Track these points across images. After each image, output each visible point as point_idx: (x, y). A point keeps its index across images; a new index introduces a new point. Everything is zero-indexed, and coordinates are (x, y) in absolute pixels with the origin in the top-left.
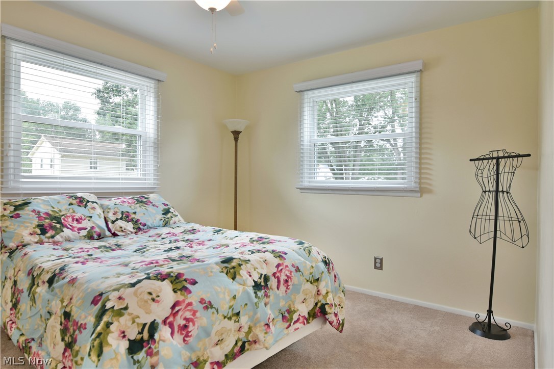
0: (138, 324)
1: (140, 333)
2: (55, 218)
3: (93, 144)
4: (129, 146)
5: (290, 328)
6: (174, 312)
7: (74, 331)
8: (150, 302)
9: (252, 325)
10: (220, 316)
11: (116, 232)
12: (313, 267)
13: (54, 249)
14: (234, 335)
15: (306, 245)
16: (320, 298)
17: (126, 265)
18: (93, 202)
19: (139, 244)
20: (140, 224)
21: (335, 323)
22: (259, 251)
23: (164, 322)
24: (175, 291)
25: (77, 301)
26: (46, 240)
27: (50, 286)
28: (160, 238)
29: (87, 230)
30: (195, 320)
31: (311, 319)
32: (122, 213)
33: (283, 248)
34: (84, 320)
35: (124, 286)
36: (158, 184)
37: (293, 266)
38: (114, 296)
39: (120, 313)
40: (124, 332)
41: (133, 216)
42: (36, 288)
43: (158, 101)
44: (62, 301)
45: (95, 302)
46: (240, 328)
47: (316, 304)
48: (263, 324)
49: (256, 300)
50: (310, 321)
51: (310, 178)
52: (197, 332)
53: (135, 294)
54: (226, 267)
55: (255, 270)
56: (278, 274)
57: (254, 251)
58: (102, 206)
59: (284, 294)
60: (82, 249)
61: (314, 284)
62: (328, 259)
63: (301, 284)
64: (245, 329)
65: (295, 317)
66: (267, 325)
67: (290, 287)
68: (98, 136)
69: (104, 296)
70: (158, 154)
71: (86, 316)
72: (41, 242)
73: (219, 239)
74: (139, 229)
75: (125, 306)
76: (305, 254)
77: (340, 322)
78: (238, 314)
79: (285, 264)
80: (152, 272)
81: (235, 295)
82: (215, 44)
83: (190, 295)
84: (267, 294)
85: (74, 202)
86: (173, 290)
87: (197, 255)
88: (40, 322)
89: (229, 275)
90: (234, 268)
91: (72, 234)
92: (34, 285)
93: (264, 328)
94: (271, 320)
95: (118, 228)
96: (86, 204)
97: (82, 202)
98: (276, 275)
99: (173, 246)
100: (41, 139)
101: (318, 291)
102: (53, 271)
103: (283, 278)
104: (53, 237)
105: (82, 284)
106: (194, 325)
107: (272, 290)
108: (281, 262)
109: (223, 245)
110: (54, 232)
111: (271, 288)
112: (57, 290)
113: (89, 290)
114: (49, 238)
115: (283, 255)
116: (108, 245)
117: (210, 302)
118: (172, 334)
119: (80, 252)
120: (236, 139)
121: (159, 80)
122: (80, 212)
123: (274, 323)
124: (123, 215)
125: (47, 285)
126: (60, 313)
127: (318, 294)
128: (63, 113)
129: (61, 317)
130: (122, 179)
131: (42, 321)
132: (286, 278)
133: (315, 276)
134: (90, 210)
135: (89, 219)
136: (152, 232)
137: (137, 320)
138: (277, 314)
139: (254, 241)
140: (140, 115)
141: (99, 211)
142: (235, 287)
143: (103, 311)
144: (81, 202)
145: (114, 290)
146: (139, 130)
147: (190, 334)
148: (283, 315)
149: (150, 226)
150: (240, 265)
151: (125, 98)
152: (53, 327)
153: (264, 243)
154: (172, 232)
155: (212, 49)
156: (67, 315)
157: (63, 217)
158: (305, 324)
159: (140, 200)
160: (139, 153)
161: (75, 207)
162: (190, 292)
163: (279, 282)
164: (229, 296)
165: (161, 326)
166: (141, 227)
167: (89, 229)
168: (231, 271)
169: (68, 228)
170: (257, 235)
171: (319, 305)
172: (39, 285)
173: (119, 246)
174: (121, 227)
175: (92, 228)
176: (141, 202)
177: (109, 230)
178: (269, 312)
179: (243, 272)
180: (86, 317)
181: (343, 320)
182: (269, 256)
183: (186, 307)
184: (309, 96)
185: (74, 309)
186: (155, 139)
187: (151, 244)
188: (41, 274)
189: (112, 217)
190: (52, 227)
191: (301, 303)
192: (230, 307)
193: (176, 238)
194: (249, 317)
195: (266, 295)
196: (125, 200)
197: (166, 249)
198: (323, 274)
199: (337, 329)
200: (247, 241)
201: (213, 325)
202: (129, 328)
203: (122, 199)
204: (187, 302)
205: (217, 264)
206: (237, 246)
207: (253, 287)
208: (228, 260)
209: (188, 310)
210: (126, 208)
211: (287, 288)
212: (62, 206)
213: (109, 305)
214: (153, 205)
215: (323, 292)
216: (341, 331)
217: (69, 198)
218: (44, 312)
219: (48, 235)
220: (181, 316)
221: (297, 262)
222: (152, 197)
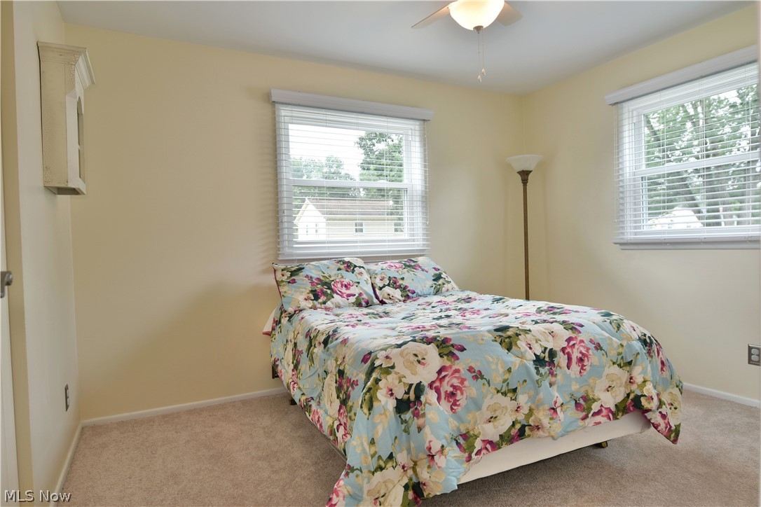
0: (404, 383)
1: (406, 393)
2: (326, 284)
3: (358, 203)
4: (397, 202)
5: (587, 421)
6: (441, 377)
7: (348, 388)
8: (416, 363)
9: (533, 407)
10: (492, 389)
11: (384, 300)
12: (622, 346)
13: (326, 314)
14: (511, 416)
15: (614, 317)
16: (634, 387)
17: (393, 329)
18: (360, 267)
19: (407, 312)
20: (409, 291)
21: (662, 427)
22: (545, 321)
23: (431, 386)
24: (441, 356)
25: (349, 359)
26: (319, 306)
27: (325, 347)
28: (430, 307)
29: (355, 297)
30: (463, 389)
31: (620, 414)
32: (390, 279)
33: (581, 320)
34: (355, 377)
35: (390, 346)
36: (428, 246)
37: (591, 341)
38: (381, 354)
39: (388, 370)
40: (391, 390)
41: (401, 282)
42: (313, 349)
43: (424, 145)
44: (337, 361)
45: (365, 360)
46: (519, 407)
47: (628, 395)
48: (547, 407)
49: (537, 377)
50: (618, 417)
51: (636, 228)
52: (466, 402)
53: (401, 354)
54: (500, 336)
55: (537, 342)
56: (569, 350)
57: (539, 321)
58: (368, 271)
59: (578, 376)
60: (351, 315)
61: (624, 368)
62: (649, 337)
63: (604, 367)
64: (525, 410)
65: (595, 407)
66: (554, 409)
67: (587, 368)
68: (362, 193)
69: (373, 355)
70: (426, 210)
71: (357, 373)
72: (314, 308)
73: (499, 308)
74: (408, 297)
75: (392, 364)
76: (613, 329)
77: (671, 427)
78: (515, 390)
79: (579, 339)
80: (418, 336)
81: (510, 368)
82: (483, 70)
83: (457, 362)
84: (553, 372)
85: (342, 267)
86: (439, 354)
87: (468, 323)
88: (318, 381)
89: (503, 344)
90: (509, 337)
91: (342, 301)
92: (312, 346)
93: (548, 412)
94: (558, 404)
95: (386, 295)
96: (353, 269)
97: (350, 267)
98: (566, 351)
99: (443, 314)
100: (306, 203)
101: (631, 378)
102: (327, 332)
103: (575, 355)
104: (324, 303)
105: (353, 344)
106: (462, 394)
107: (560, 368)
108: (573, 335)
109: (501, 315)
110: (325, 298)
111: (558, 366)
112: (331, 350)
113: (360, 349)
114: (321, 304)
115: (577, 327)
116: (376, 312)
117: (480, 372)
118: (439, 399)
119: (350, 318)
120: (525, 182)
121: (424, 120)
122: (348, 277)
123: (563, 410)
124: (390, 281)
125: (322, 345)
126: (335, 371)
127: (630, 382)
128: (325, 170)
129: (336, 375)
130: (389, 241)
131: (320, 380)
132: (580, 355)
133: (626, 358)
134: (358, 275)
135: (357, 284)
136: (421, 300)
137: (403, 380)
138: (568, 399)
139: (542, 311)
140: (404, 164)
141: (366, 276)
142: (511, 359)
143: (372, 369)
144: (348, 267)
145: (382, 350)
146: (406, 182)
147: (458, 403)
148: (576, 401)
149: (420, 293)
150: (517, 335)
151: (391, 143)
152: (329, 385)
153: (554, 314)
154: (443, 300)
155: (479, 77)
156: (341, 373)
157: (333, 283)
158: (610, 419)
159: (408, 264)
160: (405, 210)
161: (343, 272)
162: (457, 358)
163: (570, 359)
164: (502, 367)
165: (427, 389)
166: (410, 294)
167: (357, 295)
168: (506, 340)
169: (338, 294)
170: (546, 304)
171: (632, 396)
172: (316, 345)
173: (387, 314)
174: (389, 295)
175: (360, 294)
176: (409, 266)
177: (377, 297)
178: (556, 395)
179: (521, 343)
180: (357, 375)
181: (678, 426)
182: (558, 328)
183: (453, 374)
184: (631, 108)
185: (347, 367)
186: (422, 191)
187: (420, 313)
188: (317, 335)
189: (379, 283)
190: (324, 294)
191: (604, 391)
192: (504, 381)
193: (448, 306)
194: (529, 397)
195: (551, 373)
196: (392, 264)
197: (436, 317)
198: (639, 357)
199: (668, 437)
200: (534, 310)
201: (484, 397)
202: (396, 386)
203: (389, 263)
204: (454, 368)
205: (489, 331)
206: (519, 316)
207: (534, 361)
208: (503, 329)
209: (455, 377)
210: (393, 273)
211: (582, 369)
212: (332, 272)
213: (377, 363)
214: (423, 270)
215: (639, 380)
216: (675, 441)
217: (338, 263)
218: (321, 371)
219: (320, 300)
220: (448, 382)
221: (597, 337)
222: (421, 260)
